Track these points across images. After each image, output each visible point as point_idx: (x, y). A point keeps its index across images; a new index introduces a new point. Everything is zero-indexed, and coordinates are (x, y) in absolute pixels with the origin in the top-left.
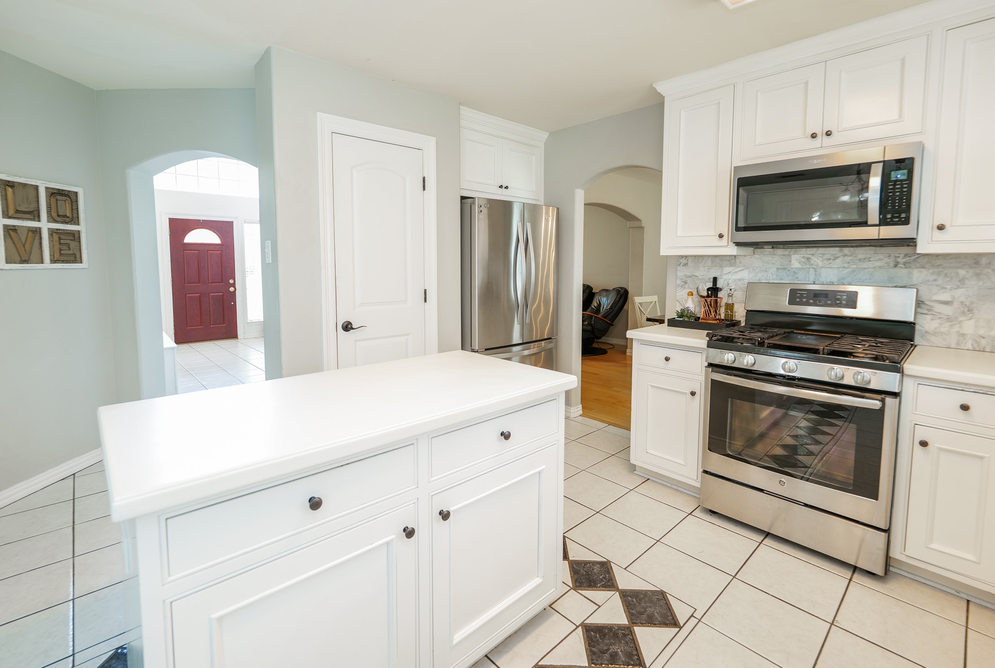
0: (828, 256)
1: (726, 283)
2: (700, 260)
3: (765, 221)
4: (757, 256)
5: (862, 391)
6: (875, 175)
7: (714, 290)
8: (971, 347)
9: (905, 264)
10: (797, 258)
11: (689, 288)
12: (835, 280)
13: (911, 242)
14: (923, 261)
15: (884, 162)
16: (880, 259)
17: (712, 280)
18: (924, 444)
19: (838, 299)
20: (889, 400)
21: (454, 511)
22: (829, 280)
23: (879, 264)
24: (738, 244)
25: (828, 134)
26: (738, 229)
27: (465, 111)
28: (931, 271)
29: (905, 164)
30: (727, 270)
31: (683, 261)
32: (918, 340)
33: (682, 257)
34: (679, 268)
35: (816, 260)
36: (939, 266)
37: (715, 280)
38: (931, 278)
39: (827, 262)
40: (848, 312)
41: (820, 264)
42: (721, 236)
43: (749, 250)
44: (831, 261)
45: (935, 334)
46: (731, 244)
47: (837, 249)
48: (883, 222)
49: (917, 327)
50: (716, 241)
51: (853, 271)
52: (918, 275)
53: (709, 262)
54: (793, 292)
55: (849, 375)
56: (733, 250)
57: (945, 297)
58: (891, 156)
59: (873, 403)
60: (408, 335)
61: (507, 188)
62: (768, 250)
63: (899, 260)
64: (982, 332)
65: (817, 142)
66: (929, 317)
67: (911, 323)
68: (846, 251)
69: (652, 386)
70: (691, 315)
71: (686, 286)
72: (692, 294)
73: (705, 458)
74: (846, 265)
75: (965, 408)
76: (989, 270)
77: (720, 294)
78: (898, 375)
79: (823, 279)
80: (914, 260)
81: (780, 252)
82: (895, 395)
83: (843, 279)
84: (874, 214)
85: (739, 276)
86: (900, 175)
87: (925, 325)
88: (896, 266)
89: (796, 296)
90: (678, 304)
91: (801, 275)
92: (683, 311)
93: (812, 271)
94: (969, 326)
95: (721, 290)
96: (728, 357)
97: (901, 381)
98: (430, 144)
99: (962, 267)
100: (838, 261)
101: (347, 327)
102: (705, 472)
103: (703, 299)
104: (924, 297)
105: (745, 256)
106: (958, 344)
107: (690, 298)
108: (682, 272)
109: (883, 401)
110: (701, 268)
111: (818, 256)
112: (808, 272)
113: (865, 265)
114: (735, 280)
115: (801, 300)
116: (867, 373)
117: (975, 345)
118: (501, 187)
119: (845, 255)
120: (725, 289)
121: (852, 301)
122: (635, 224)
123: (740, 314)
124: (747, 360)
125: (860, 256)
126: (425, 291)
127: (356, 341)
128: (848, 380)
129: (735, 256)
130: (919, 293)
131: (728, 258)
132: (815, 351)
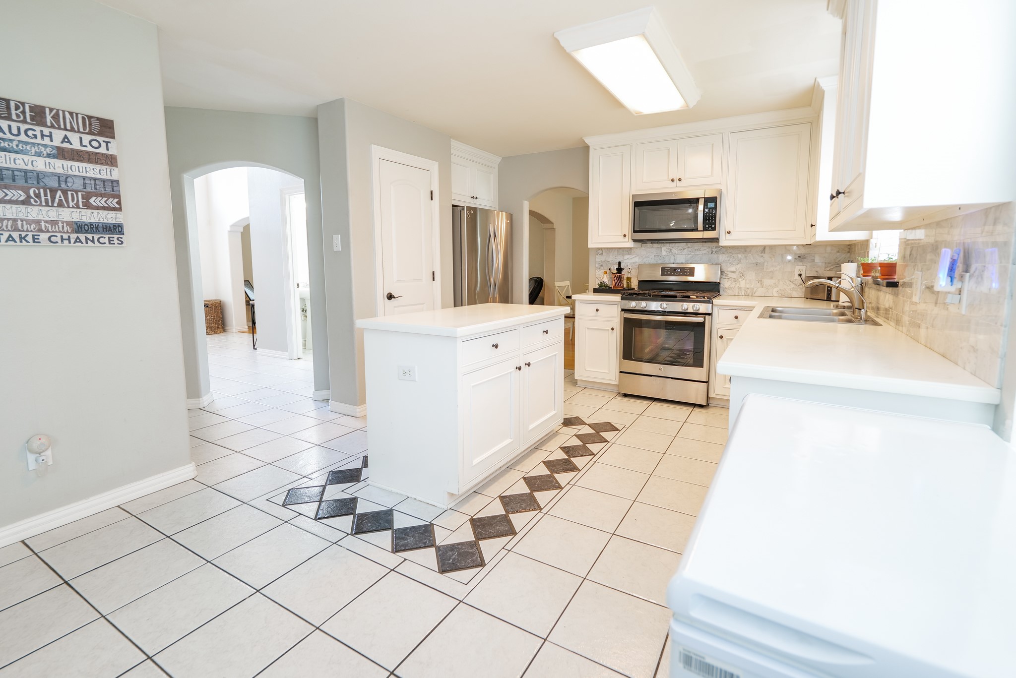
0: (680, 248)
1: (626, 265)
2: (611, 251)
3: (647, 227)
4: (643, 248)
5: (696, 314)
6: (701, 205)
7: (620, 270)
8: (744, 295)
9: (716, 252)
10: (664, 249)
11: (604, 269)
12: (684, 261)
13: (716, 240)
14: (723, 250)
15: (705, 198)
16: (705, 249)
17: (618, 263)
18: (721, 337)
19: (685, 272)
20: (707, 317)
21: (533, 364)
22: (681, 262)
23: (704, 252)
24: (634, 241)
25: (680, 180)
26: (635, 232)
27: (454, 143)
28: (727, 255)
29: (714, 200)
30: (626, 257)
31: (600, 252)
32: (721, 292)
33: (599, 249)
34: (597, 256)
35: (674, 250)
36: (730, 253)
37: (620, 263)
38: (727, 259)
39: (679, 251)
40: (690, 279)
41: (676, 252)
42: (625, 236)
43: (639, 244)
44: (682, 251)
45: (729, 288)
46: (631, 240)
47: (685, 244)
48: (705, 229)
49: (721, 285)
50: (622, 239)
51: (693, 256)
52: (722, 258)
53: (616, 253)
54: (663, 269)
55: (689, 307)
56: (631, 244)
57: (733, 269)
58: (709, 195)
59: (700, 319)
60: (423, 304)
61: (476, 198)
62: (649, 245)
63: (713, 250)
64: (748, 286)
65: (674, 184)
66: (726, 280)
67: (718, 283)
68: (689, 244)
69: (588, 328)
70: (606, 286)
71: (602, 268)
72: (606, 273)
73: (620, 363)
74: (689, 253)
75: (736, 317)
76: (750, 255)
77: (623, 272)
78: (711, 305)
79: (678, 261)
80: (720, 250)
81: (656, 245)
82: (709, 314)
83: (688, 261)
84: (700, 226)
85: (633, 261)
86: (711, 205)
87: (725, 284)
88: (712, 253)
89: (665, 271)
90: (597, 280)
91: (667, 259)
92: (601, 283)
93: (672, 256)
94: (742, 284)
95: (623, 269)
96: (633, 304)
97: (712, 309)
98: (434, 167)
99: (739, 253)
100: (685, 250)
101: (390, 297)
102: (621, 372)
103: (613, 276)
104: (724, 269)
105: (637, 248)
106: (738, 293)
107: (605, 275)
108: (600, 259)
109: (705, 318)
110: (611, 256)
111: (676, 248)
112: (670, 257)
113: (698, 253)
114: (631, 263)
115: (667, 273)
116: (698, 305)
117: (745, 293)
118: (473, 197)
119: (688, 247)
120: (626, 269)
121: (691, 272)
122: (548, 226)
123: (635, 284)
124: (643, 305)
125: (695, 248)
126: (433, 273)
127: (395, 307)
128: (690, 310)
129: (631, 248)
130: (722, 267)
131: (627, 250)
132: (676, 297)
